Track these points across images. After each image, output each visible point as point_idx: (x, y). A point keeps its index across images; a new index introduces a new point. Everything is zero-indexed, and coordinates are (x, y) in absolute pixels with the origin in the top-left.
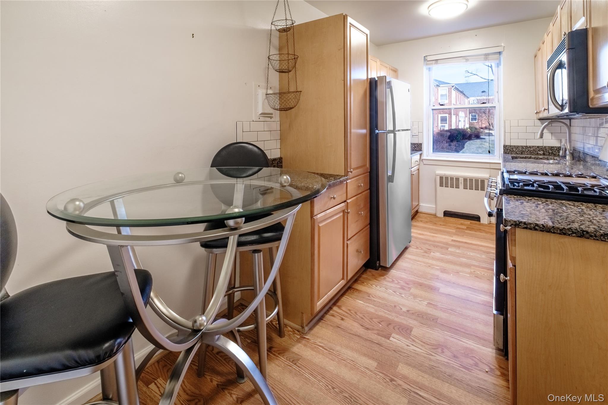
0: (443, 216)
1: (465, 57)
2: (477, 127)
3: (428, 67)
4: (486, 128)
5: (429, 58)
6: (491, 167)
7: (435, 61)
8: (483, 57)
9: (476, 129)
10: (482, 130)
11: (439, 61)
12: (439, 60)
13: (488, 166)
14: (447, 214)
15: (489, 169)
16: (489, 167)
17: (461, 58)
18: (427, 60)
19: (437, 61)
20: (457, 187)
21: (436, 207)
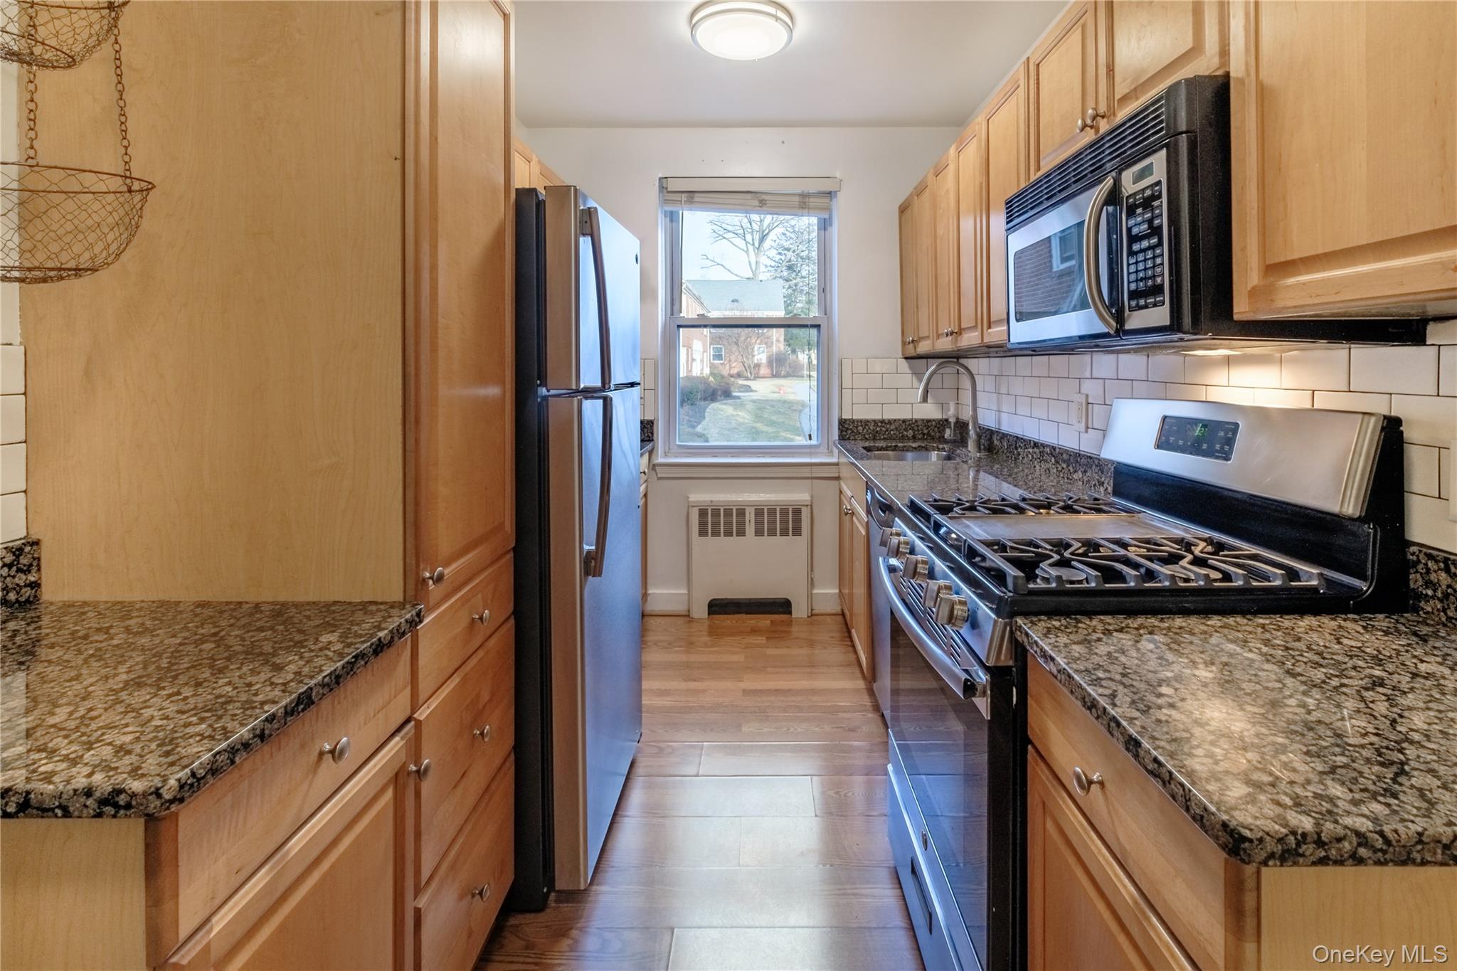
0: (706, 615)
1: (758, 195)
2: (725, 373)
3: (669, 208)
4: (739, 375)
5: (673, 186)
6: (813, 475)
7: (686, 195)
8: (797, 199)
9: (723, 377)
10: (732, 379)
11: (697, 198)
12: (696, 194)
13: (806, 472)
14: (718, 607)
15: (809, 481)
16: (809, 475)
17: (750, 194)
18: (667, 188)
19: (692, 194)
20: (741, 533)
21: (689, 594)
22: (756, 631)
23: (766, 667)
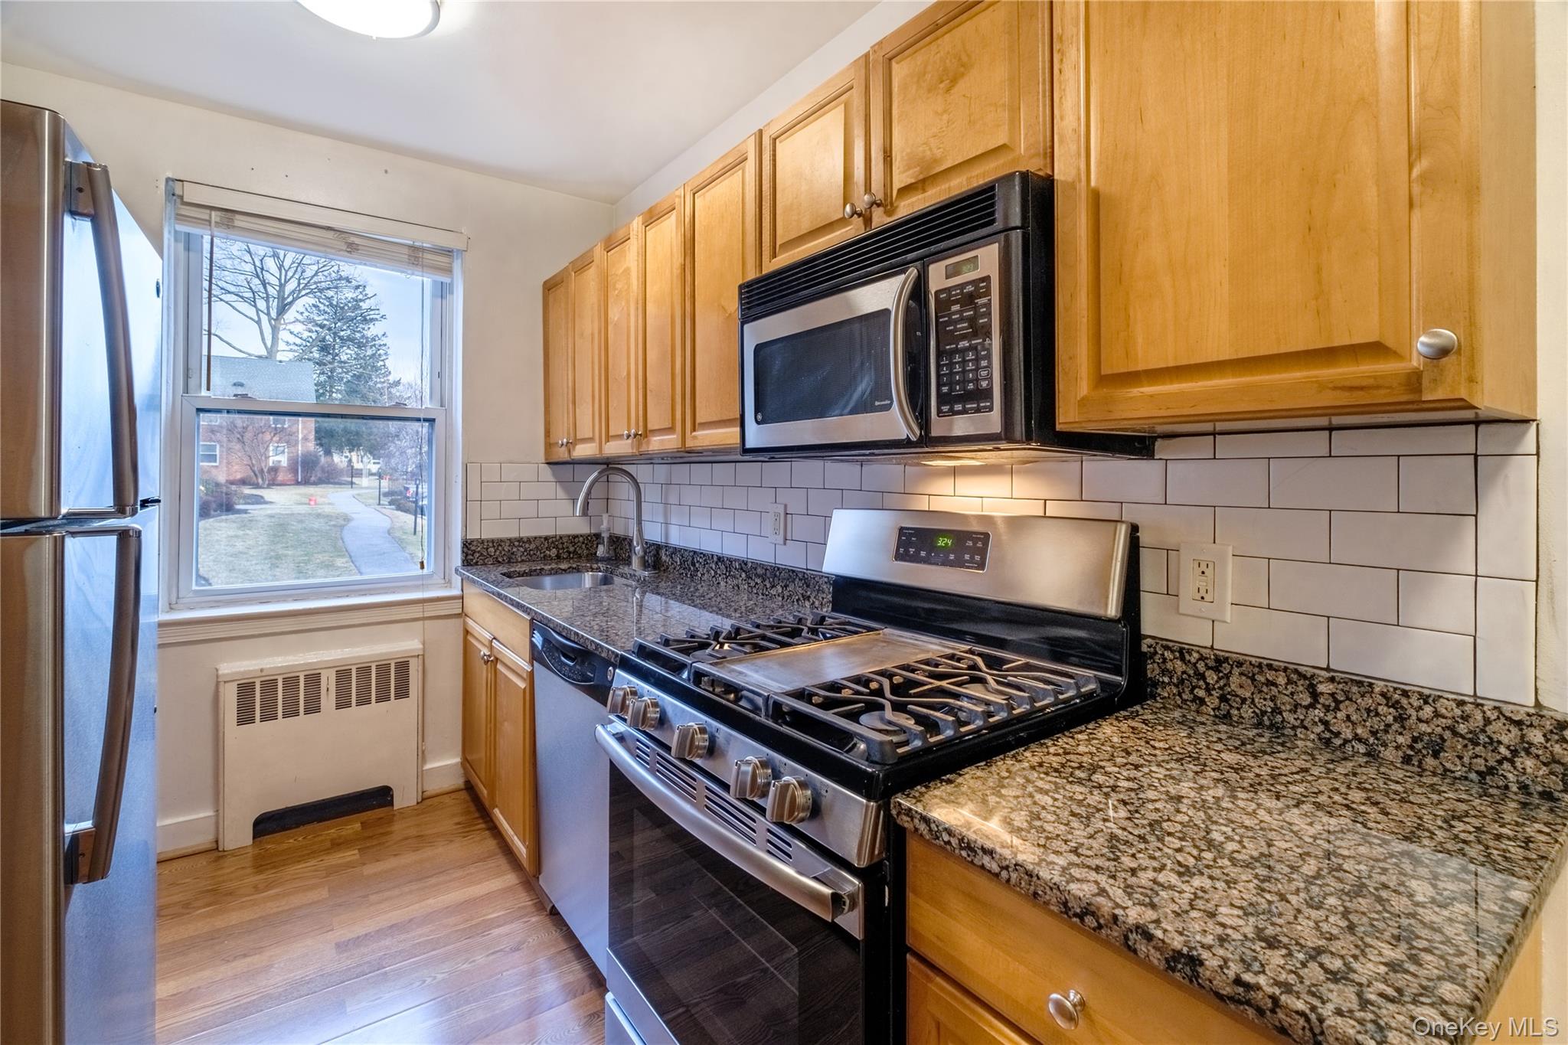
0: (249, 841)
1: (347, 235)
2: (222, 478)
3: (183, 228)
4: (244, 482)
5: (192, 194)
6: (427, 614)
7: (219, 213)
8: (406, 251)
9: (217, 485)
10: (234, 487)
11: (240, 221)
12: (238, 217)
13: (415, 612)
14: (267, 825)
15: (420, 623)
16: (420, 615)
17: (332, 233)
18: (182, 197)
19: (229, 215)
20: (313, 707)
21: (217, 816)
22: (339, 845)
23: (366, 896)
